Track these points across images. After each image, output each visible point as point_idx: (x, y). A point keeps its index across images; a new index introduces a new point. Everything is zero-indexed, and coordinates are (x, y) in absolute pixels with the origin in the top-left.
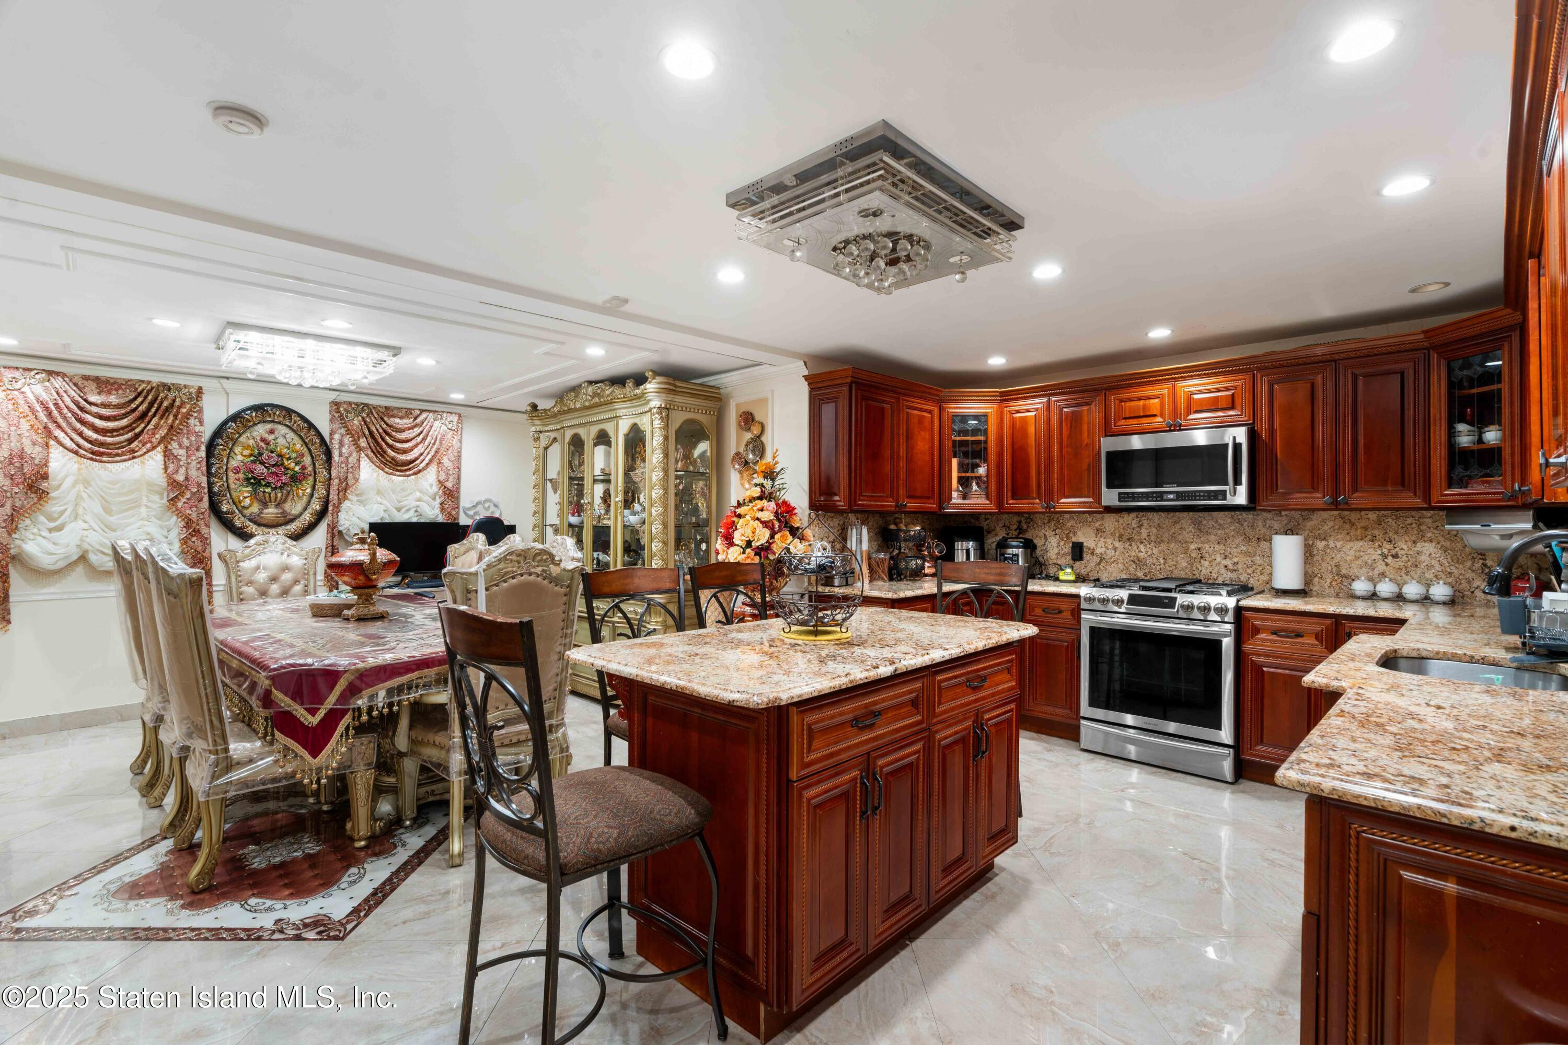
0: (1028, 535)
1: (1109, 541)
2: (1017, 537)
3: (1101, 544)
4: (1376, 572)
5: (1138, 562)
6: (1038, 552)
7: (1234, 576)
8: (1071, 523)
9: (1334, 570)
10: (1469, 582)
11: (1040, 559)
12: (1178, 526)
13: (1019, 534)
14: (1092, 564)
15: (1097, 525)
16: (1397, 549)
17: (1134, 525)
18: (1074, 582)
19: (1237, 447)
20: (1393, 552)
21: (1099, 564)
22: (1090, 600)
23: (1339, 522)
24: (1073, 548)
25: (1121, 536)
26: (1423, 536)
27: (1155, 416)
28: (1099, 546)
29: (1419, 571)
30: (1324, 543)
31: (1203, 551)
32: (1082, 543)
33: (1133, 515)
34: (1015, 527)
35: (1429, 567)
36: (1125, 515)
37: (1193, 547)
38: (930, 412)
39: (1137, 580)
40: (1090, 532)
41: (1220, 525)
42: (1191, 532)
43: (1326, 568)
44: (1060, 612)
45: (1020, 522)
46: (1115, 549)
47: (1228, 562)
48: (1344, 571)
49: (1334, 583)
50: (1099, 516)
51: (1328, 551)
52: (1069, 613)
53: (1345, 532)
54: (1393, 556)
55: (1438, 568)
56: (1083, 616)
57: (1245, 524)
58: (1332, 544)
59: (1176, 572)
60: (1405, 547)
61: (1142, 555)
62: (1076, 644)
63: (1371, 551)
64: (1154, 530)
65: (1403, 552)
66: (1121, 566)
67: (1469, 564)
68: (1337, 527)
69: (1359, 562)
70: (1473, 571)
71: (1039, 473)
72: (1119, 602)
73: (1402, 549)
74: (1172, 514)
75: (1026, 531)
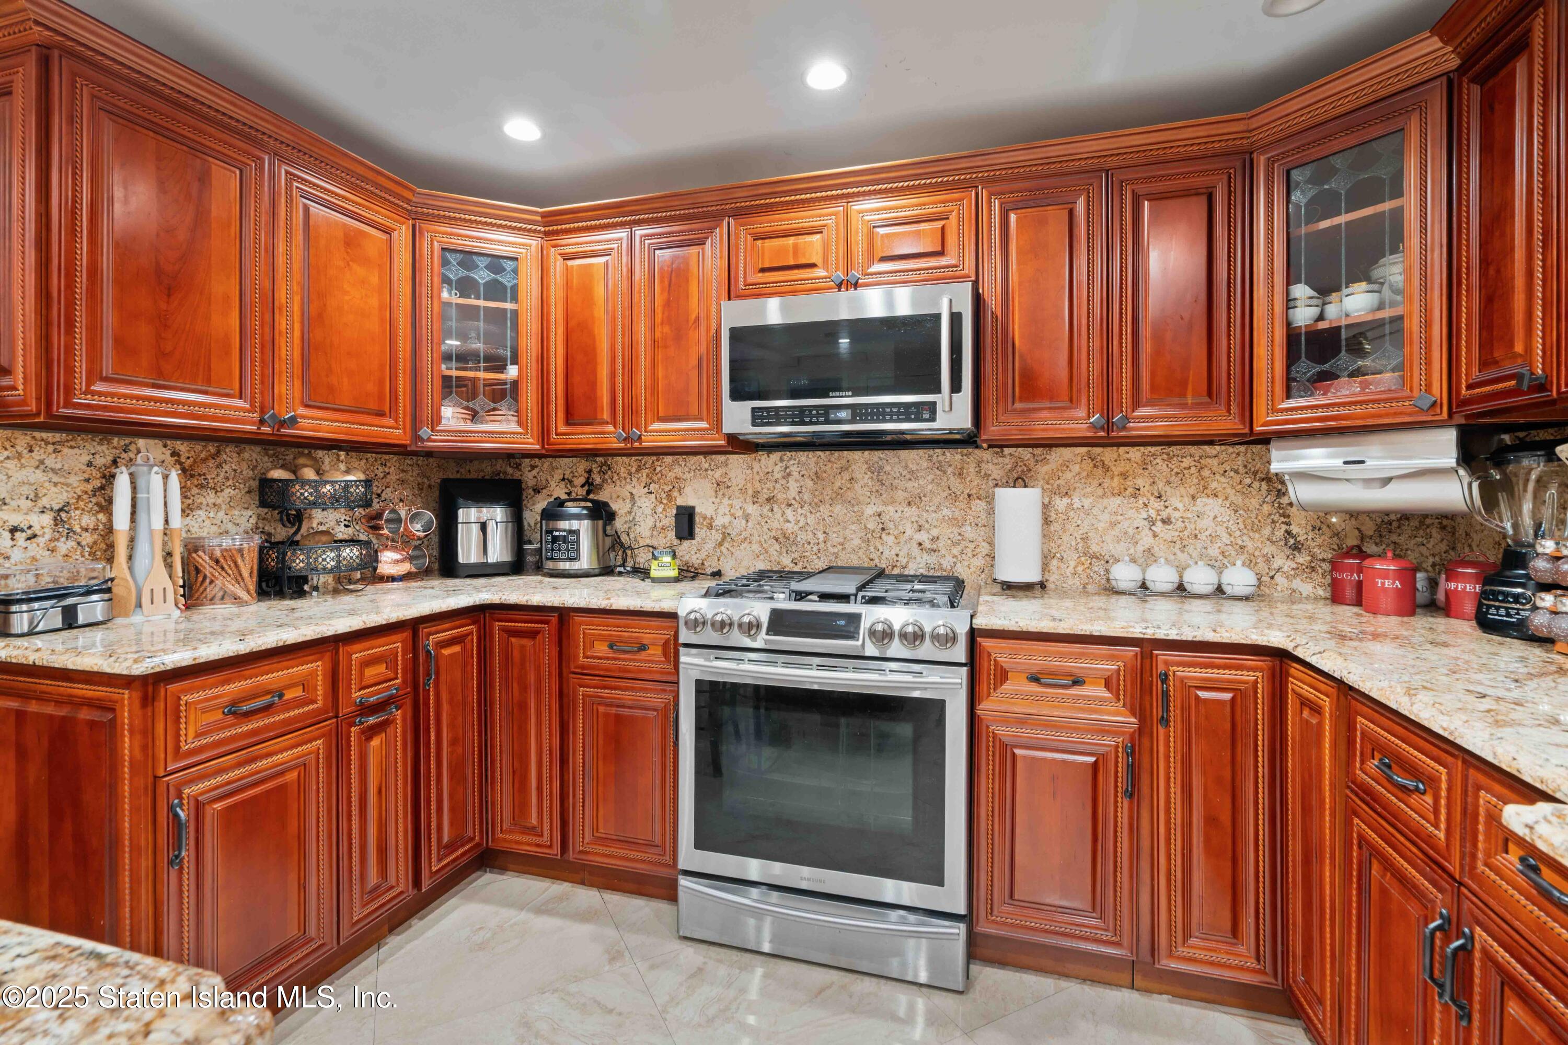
0: (602, 496)
1: (737, 503)
2: (585, 500)
3: (724, 509)
4: (1140, 548)
5: (784, 539)
6: (619, 524)
7: (932, 559)
8: (677, 471)
9: (1080, 545)
10: (1268, 561)
11: (624, 538)
12: (846, 476)
13: (588, 492)
14: (710, 546)
15: (718, 474)
16: (1169, 510)
17: (777, 475)
18: (677, 580)
19: (956, 319)
20: (1164, 515)
21: (721, 544)
22: (696, 624)
23: (1088, 465)
24: (677, 516)
25: (756, 494)
26: (1205, 488)
27: (813, 266)
28: (721, 512)
29: (1199, 545)
30: (1066, 500)
31: (885, 518)
32: (693, 508)
33: (776, 456)
34: (582, 480)
35: (1214, 538)
36: (762, 455)
37: (870, 510)
38: (387, 231)
39: (784, 576)
40: (706, 486)
41: (912, 472)
42: (866, 485)
43: (1068, 542)
44: (643, 648)
45: (590, 472)
46: (747, 517)
47: (923, 537)
48: (1094, 548)
49: (1080, 568)
50: (721, 458)
51: (1071, 514)
52: (659, 651)
53: (1096, 482)
54: (1164, 522)
55: (1226, 539)
56: (683, 659)
57: (950, 470)
58: (1077, 504)
59: (842, 555)
60: (1180, 506)
61: (790, 528)
62: (672, 715)
63: (1131, 513)
64: (809, 483)
65: (1177, 514)
66: (756, 547)
67: (1267, 531)
68: (1084, 474)
69: (1116, 531)
70: (1273, 542)
71: (613, 375)
72: (751, 628)
73: (1176, 509)
74: (836, 454)
75: (600, 487)
